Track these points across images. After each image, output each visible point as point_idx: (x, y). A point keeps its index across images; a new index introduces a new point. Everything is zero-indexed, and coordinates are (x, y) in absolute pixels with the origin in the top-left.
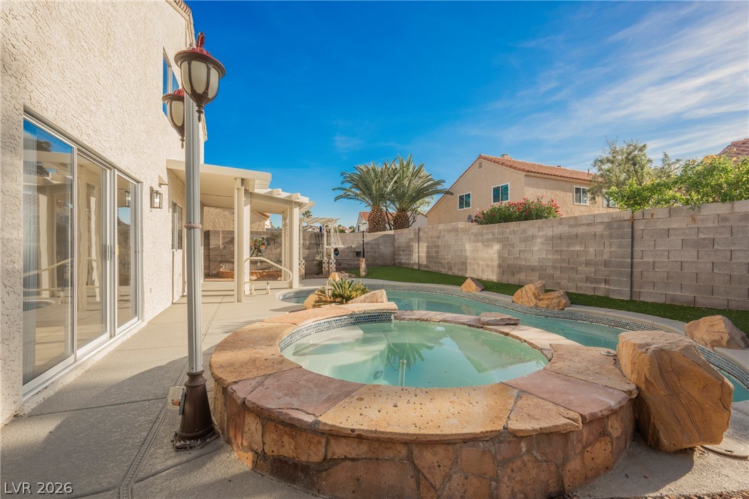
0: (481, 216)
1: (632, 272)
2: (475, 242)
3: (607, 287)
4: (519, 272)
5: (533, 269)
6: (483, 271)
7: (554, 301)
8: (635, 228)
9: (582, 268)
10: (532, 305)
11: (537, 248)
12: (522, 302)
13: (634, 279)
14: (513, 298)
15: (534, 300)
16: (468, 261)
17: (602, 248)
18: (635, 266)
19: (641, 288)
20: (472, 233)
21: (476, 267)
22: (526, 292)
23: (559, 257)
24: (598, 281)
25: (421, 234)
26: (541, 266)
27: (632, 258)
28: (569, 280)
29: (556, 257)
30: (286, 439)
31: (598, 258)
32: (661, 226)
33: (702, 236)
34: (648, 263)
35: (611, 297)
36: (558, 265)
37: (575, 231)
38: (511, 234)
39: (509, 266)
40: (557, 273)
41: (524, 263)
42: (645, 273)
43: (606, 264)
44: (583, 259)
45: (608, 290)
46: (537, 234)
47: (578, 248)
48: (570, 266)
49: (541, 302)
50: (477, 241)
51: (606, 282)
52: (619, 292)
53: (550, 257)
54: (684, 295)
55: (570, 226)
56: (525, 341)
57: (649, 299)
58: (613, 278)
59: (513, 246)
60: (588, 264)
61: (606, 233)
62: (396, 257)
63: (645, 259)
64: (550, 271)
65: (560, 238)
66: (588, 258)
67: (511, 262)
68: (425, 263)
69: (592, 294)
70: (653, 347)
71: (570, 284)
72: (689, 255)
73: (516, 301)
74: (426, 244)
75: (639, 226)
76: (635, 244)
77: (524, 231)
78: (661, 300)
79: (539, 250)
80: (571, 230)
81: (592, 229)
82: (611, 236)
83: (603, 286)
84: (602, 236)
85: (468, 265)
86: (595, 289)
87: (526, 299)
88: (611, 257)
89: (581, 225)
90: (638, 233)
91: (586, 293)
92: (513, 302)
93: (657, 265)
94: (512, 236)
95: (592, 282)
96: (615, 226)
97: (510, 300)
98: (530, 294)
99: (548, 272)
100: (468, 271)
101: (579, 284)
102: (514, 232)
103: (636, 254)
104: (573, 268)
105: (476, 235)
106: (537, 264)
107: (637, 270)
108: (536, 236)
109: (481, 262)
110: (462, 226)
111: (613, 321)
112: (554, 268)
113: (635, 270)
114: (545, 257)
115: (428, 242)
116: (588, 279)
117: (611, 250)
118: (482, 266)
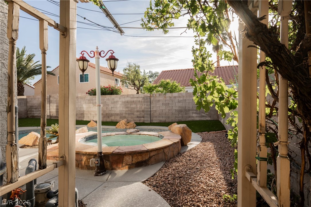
0: (91, 91)
1: (150, 113)
2: (89, 103)
3: (143, 119)
4: (111, 116)
5: (117, 115)
6: (93, 117)
7: (132, 125)
8: (151, 99)
9: (135, 113)
10: (124, 128)
11: (119, 106)
12: (120, 127)
13: (151, 116)
14: (116, 126)
15: (125, 126)
16: (85, 113)
17: (141, 106)
18: (151, 111)
19: (153, 118)
20: (87, 99)
21: (89, 115)
22: (122, 123)
23: (127, 109)
24: (141, 117)
25: (51, 99)
26: (121, 113)
27: (150, 109)
28: (131, 118)
29: (126, 109)
30: (139, 157)
31: (141, 109)
32: (157, 99)
33: (166, 102)
34: (154, 110)
35: (145, 122)
36: (127, 112)
37: (133, 100)
38: (107, 100)
39: (106, 114)
40: (127, 116)
41: (113, 112)
42: (154, 114)
43: (143, 111)
44: (136, 110)
45: (144, 120)
46: (118, 100)
47: (134, 106)
48: (132, 112)
49: (128, 126)
50: (90, 103)
51: (143, 117)
52: (147, 120)
53: (124, 109)
54: (163, 119)
55: (131, 98)
56: (147, 135)
57: (155, 122)
58: (146, 116)
59: (108, 105)
60: (137, 111)
61: (143, 101)
62: (29, 113)
63: (154, 109)
64: (124, 115)
65: (128, 102)
66: (137, 109)
67: (107, 112)
68: (55, 115)
69: (139, 122)
70: (182, 127)
71: (132, 119)
72: (164, 108)
73: (118, 127)
74: (55, 105)
75: (152, 99)
76: (151, 104)
77: (113, 99)
78: (158, 121)
79: (120, 107)
80: (131, 99)
81: (139, 99)
82: (144, 102)
83: (142, 119)
84: (142, 102)
85: (85, 115)
86: (140, 120)
87: (122, 126)
88: (144, 109)
89: (135, 98)
90: (152, 101)
91: (137, 122)
92: (116, 128)
93: (157, 111)
94: (108, 101)
95: (139, 118)
96: (146, 98)
97: (115, 127)
98: (123, 124)
99: (123, 115)
100: (85, 117)
101: (135, 119)
102: (108, 99)
103: (152, 108)
104: (132, 113)
105: (89, 100)
106: (119, 112)
107: (152, 113)
108: (118, 101)
109: (92, 113)
110: (80, 96)
111: (149, 129)
112: (126, 113)
113: (151, 113)
114: (122, 109)
115: (57, 103)
116: (138, 117)
117: (144, 107)
118: (93, 115)
